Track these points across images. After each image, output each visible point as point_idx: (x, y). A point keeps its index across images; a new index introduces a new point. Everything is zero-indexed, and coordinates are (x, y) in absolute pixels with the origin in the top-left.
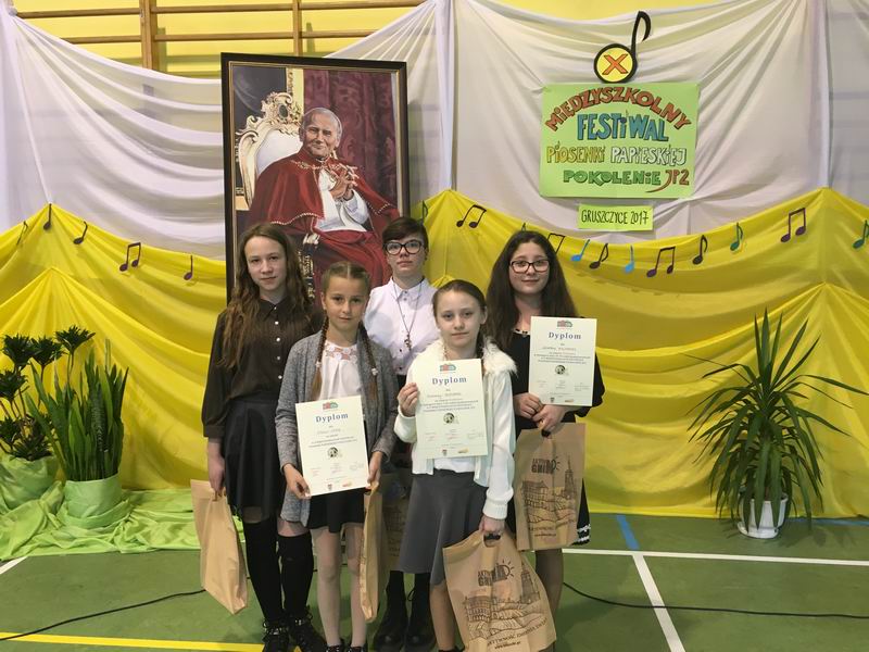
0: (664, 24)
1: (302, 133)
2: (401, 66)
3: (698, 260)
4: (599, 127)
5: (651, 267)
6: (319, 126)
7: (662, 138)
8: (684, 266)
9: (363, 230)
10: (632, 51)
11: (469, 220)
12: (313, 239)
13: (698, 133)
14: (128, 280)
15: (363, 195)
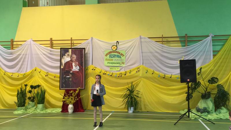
0: (120, 43)
1: (71, 58)
2: (84, 48)
3: (125, 75)
4: (112, 56)
5: (119, 76)
6: (73, 57)
7: (121, 58)
8: (123, 76)
9: (78, 71)
10: (116, 46)
11: (94, 69)
12: (72, 72)
13: (126, 57)
14: (46, 78)
15: (79, 66)
